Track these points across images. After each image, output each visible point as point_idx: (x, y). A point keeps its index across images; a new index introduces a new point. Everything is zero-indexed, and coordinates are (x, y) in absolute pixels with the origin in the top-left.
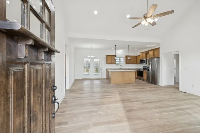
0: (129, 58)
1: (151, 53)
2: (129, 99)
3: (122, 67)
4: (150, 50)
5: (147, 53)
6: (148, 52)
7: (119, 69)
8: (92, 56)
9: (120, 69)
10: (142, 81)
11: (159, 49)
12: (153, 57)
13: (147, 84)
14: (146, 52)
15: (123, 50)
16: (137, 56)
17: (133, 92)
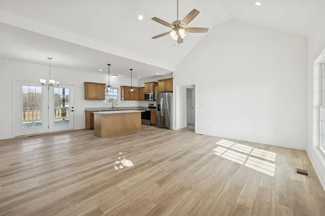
0: (132, 90)
1: (161, 84)
2: (147, 160)
3: (116, 106)
4: (159, 81)
5: (156, 84)
6: (158, 83)
7: (111, 109)
8: (52, 81)
9: (113, 109)
10: (148, 127)
11: (172, 79)
12: (164, 90)
13: (158, 131)
14: (154, 82)
15: (118, 76)
16: (139, 88)
17: (148, 146)
